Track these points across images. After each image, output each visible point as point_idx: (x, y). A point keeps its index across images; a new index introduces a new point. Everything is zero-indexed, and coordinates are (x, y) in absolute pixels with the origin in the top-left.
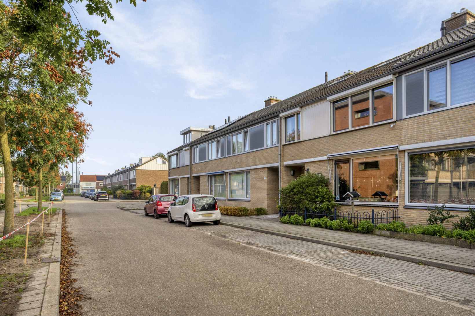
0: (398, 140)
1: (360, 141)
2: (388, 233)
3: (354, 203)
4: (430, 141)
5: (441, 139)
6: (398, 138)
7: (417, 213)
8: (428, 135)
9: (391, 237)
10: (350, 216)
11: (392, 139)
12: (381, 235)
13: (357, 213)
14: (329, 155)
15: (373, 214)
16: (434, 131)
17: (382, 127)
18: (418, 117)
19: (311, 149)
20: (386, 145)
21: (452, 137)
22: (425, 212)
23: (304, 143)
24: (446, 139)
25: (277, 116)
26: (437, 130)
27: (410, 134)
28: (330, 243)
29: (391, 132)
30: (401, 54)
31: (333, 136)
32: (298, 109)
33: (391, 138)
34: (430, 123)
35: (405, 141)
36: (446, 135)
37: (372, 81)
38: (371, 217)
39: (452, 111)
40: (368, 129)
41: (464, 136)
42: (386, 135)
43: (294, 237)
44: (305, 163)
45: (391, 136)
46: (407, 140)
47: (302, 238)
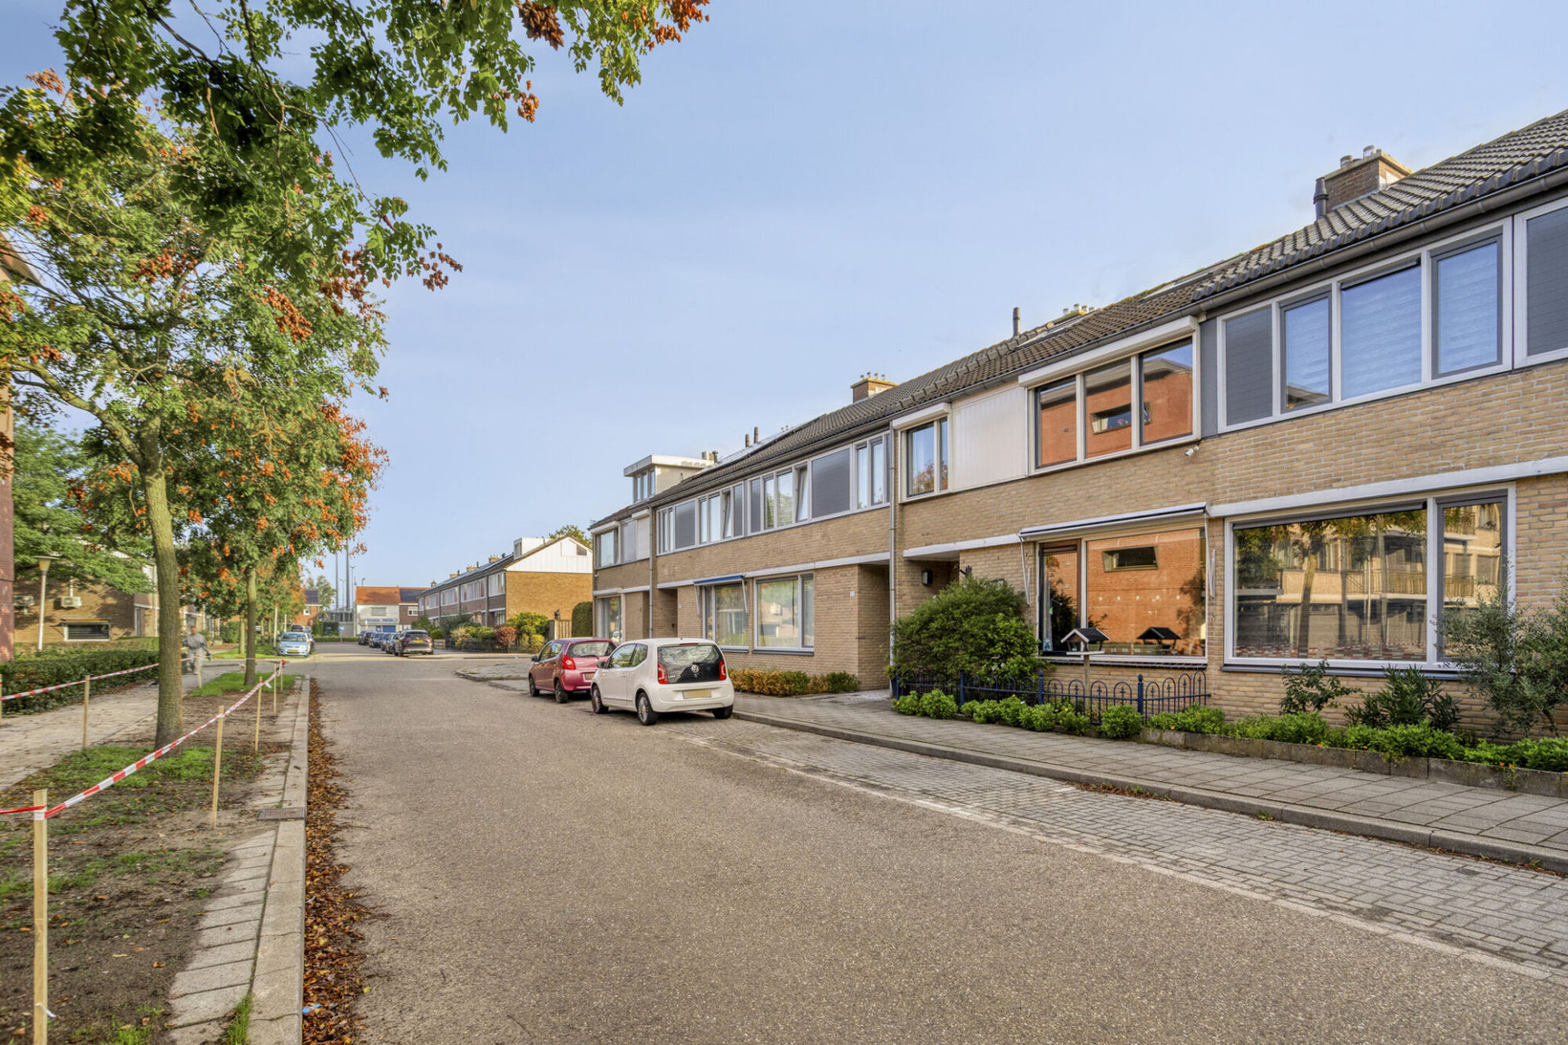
0: (1207, 491)
1: (1107, 492)
2: (1179, 738)
3: (1091, 658)
4: (1289, 492)
5: (1317, 487)
6: (1207, 484)
7: (1255, 684)
8: (1283, 478)
9: (1186, 748)
10: (1081, 693)
11: (1191, 487)
12: (1160, 744)
13: (1097, 684)
14: (1024, 530)
15: (1141, 686)
16: (1300, 465)
17: (1164, 456)
18: (1258, 430)
19: (977, 514)
20: (1176, 503)
21: (1345, 483)
22: (1275, 680)
23: (956, 499)
24: (1331, 487)
25: (886, 426)
26: (1307, 463)
27: (1239, 475)
28: (1027, 767)
29: (1187, 467)
30: (1213, 263)
31: (1035, 480)
32: (940, 407)
33: (1187, 484)
34: (1289, 444)
35: (1226, 492)
36: (1330, 476)
37: (1136, 333)
38: (1135, 696)
39: (1342, 415)
40: (1127, 461)
41: (1376, 481)
42: (1176, 476)
43: (931, 749)
44: (961, 551)
45: (1187, 479)
46: (1231, 491)
47: (953, 753)
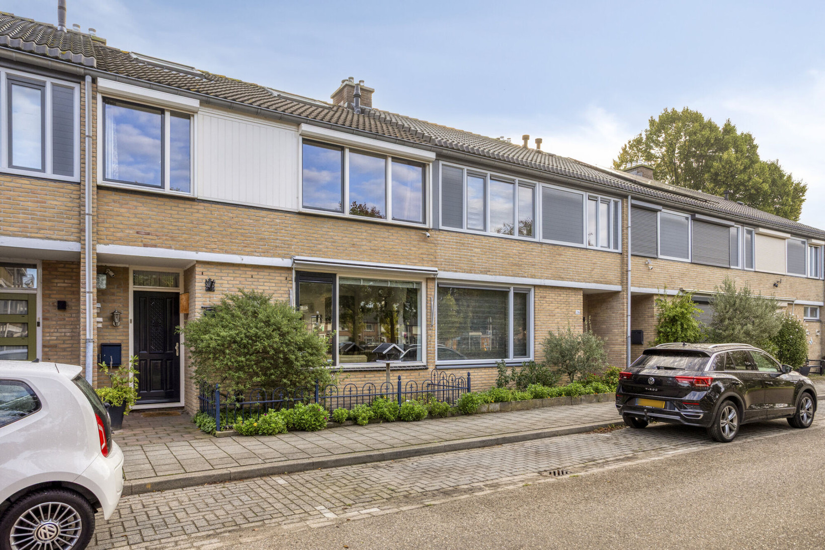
0: (432, 261)
1: (368, 244)
4: (470, 272)
5: (482, 272)
6: (432, 257)
8: (468, 264)
11: (424, 256)
14: (297, 257)
15: (399, 384)
16: (475, 259)
17: (407, 231)
18: (458, 234)
20: (415, 264)
21: (492, 273)
24: (486, 274)
26: (478, 259)
27: (449, 256)
29: (421, 243)
31: (303, 217)
33: (422, 254)
34: (471, 247)
35: (442, 264)
36: (486, 268)
38: (396, 391)
39: (492, 240)
40: (382, 227)
41: (502, 275)
42: (415, 247)
44: (198, 262)
45: (421, 251)
46: (445, 264)
